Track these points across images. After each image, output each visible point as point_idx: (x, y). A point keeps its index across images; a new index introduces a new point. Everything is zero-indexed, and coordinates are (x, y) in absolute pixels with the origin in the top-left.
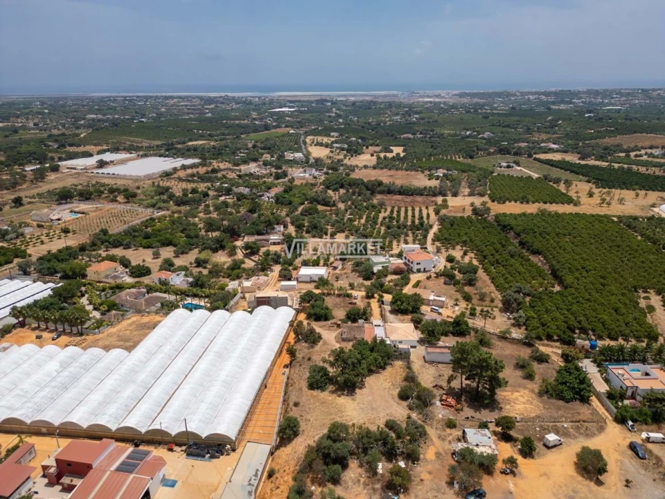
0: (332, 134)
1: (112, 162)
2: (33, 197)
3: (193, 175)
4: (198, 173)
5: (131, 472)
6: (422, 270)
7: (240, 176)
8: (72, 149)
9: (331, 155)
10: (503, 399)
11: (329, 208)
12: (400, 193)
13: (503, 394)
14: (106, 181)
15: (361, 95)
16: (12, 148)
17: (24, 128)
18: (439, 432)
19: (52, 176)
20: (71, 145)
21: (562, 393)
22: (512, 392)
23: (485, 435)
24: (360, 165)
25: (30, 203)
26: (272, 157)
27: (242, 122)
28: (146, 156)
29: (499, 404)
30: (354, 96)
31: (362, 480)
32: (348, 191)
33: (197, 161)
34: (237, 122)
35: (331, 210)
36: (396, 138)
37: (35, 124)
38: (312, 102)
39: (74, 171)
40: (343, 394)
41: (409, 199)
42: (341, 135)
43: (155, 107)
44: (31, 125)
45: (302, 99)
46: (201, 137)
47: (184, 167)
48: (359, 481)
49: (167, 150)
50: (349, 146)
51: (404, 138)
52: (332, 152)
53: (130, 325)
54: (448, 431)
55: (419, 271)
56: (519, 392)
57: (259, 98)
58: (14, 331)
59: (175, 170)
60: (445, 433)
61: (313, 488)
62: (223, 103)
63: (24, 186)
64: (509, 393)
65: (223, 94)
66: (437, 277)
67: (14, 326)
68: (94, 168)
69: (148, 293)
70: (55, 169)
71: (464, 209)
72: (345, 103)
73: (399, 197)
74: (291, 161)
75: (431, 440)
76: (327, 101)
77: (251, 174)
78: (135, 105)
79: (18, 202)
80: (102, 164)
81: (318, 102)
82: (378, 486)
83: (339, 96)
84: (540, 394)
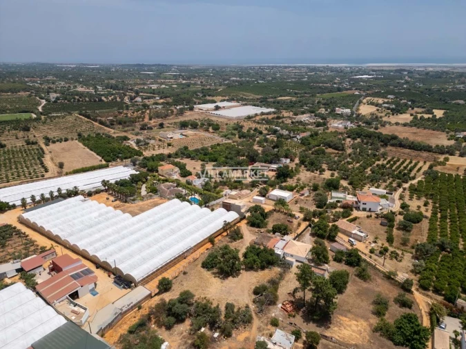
0: (389, 96)
1: (224, 107)
2: (171, 124)
3: (263, 119)
4: (267, 118)
5: (75, 279)
6: (368, 209)
7: (292, 122)
8: (208, 98)
9: (376, 112)
10: (337, 322)
11: (337, 152)
12: (410, 148)
13: (341, 317)
14: (214, 119)
15: (440, 67)
16: (178, 95)
17: (195, 84)
18: (262, 325)
19: (188, 113)
20: (209, 96)
21: (393, 335)
22: (351, 319)
23: (289, 339)
24: (393, 122)
25: (168, 127)
26: (326, 110)
27: (325, 85)
28: (246, 105)
29: (330, 323)
30: (433, 67)
31: (185, 333)
32: (363, 141)
33: (273, 110)
34: (320, 85)
35: (338, 153)
36: (446, 103)
37: (202, 82)
38: (392, 71)
39: (201, 111)
40: (219, 277)
41: (416, 153)
42: (397, 98)
43: (274, 73)
44: (199, 82)
45: (384, 69)
46: (289, 94)
47: (263, 114)
48: (182, 333)
49: (261, 102)
50: (397, 106)
51: (455, 103)
52: (378, 110)
53: (151, 203)
54: (269, 327)
55: (364, 210)
56: (357, 321)
57: (351, 68)
58: (102, 193)
59: (256, 115)
60: (266, 327)
61: (153, 326)
62: (322, 71)
63: (171, 117)
64: (347, 319)
65: (325, 65)
66: (377, 218)
67: (102, 191)
68: (212, 110)
69: (177, 186)
70: (191, 109)
71: (458, 168)
72: (419, 73)
73: (407, 151)
74: (339, 114)
75: (251, 328)
76: (405, 70)
77: (301, 122)
78: (264, 71)
79: (161, 126)
80: (217, 108)
81: (396, 71)
82: (190, 342)
83: (419, 67)
84: (376, 330)
